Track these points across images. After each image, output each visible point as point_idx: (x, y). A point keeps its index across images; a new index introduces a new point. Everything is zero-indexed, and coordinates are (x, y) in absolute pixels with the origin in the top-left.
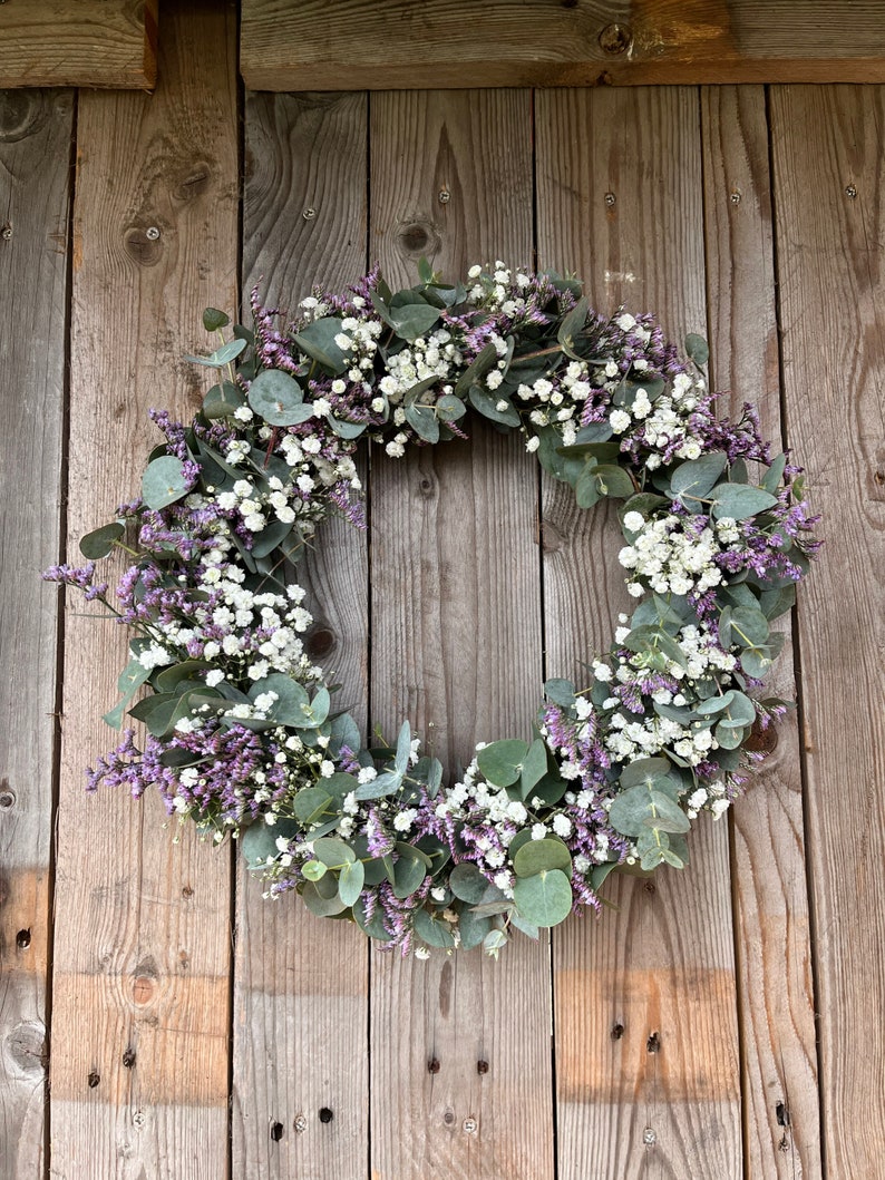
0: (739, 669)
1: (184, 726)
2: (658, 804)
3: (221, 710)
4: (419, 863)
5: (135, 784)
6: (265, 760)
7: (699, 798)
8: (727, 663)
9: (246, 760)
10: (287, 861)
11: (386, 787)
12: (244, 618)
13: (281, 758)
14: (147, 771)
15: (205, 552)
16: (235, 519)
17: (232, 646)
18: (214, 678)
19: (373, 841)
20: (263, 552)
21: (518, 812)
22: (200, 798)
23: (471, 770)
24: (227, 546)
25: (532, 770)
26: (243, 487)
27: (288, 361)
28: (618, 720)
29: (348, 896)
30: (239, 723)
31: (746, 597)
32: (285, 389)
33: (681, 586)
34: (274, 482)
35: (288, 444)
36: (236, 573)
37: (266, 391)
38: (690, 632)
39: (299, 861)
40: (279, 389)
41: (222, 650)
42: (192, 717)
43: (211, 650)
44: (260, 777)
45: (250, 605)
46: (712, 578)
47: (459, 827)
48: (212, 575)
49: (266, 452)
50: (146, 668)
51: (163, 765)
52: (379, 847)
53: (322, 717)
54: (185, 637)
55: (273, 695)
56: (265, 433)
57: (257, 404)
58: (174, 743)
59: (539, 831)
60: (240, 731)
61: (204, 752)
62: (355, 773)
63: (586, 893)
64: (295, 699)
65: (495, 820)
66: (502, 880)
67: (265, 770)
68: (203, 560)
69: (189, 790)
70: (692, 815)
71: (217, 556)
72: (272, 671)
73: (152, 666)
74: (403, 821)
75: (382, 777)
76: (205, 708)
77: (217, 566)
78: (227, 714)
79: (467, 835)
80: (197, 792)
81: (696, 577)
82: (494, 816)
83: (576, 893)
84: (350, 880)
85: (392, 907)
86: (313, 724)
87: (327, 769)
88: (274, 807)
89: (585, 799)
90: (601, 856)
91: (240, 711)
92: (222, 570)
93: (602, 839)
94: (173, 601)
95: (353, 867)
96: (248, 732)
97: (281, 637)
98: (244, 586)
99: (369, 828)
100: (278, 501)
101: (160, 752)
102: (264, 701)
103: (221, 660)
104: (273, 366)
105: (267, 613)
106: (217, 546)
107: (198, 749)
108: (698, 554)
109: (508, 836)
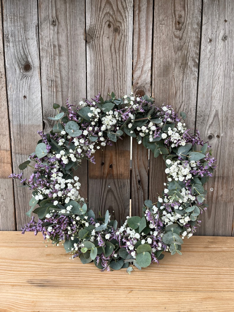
0: (196, 200)
1: (48, 216)
2: (175, 236)
3: (58, 211)
4: (111, 247)
5: (35, 232)
6: (70, 223)
7: (185, 233)
8: (193, 198)
9: (65, 224)
10: (77, 249)
11: (103, 228)
12: (63, 186)
13: (74, 223)
14: (38, 228)
15: (52, 169)
16: (60, 161)
17: (60, 194)
18: (56, 203)
19: (100, 242)
20: (68, 168)
21: (138, 236)
22: (53, 235)
23: (125, 224)
24: (58, 167)
25: (142, 225)
26: (62, 152)
27: (75, 119)
28: (164, 213)
29: (93, 257)
30: (63, 215)
31: (198, 181)
32: (75, 126)
33: (181, 179)
34: (71, 151)
35: (75, 140)
36: (60, 174)
37: (69, 126)
38: (183, 190)
39: (80, 249)
40: (73, 126)
41: (57, 195)
42: (50, 213)
43: (55, 195)
44: (69, 228)
45: (65, 183)
46: (189, 176)
47: (122, 238)
48: (54, 175)
49: (69, 142)
50: (37, 200)
51: (43, 226)
52: (101, 244)
53: (85, 211)
54: (47, 192)
55: (71, 206)
56: (69, 137)
57: (67, 130)
58: (45, 221)
59: (143, 242)
60: (63, 217)
61: (54, 223)
62: (94, 225)
63: (155, 259)
64: (77, 207)
65: (131, 237)
66: (133, 254)
67: (70, 226)
68: (52, 171)
69: (50, 233)
70: (183, 238)
71: (55, 170)
72: (71, 200)
73: (38, 199)
74: (108, 236)
75: (102, 225)
76: (54, 211)
77: (55, 173)
78: (59, 212)
79: (124, 240)
80: (52, 233)
81: (185, 176)
82: (131, 236)
83: (153, 259)
84: (94, 252)
85: (104, 259)
86: (83, 213)
87: (87, 225)
88: (73, 235)
89: (155, 233)
90: (159, 249)
91: (63, 211)
92: (57, 174)
93: (160, 244)
94: (44, 183)
95: (94, 249)
96: (65, 217)
97: (73, 191)
98: (63, 177)
99: (99, 239)
100: (72, 156)
101: (42, 223)
102: (69, 208)
103: (57, 198)
104: (71, 120)
105: (69, 185)
106: (56, 167)
107: (52, 222)
108: (186, 171)
109: (135, 242)
